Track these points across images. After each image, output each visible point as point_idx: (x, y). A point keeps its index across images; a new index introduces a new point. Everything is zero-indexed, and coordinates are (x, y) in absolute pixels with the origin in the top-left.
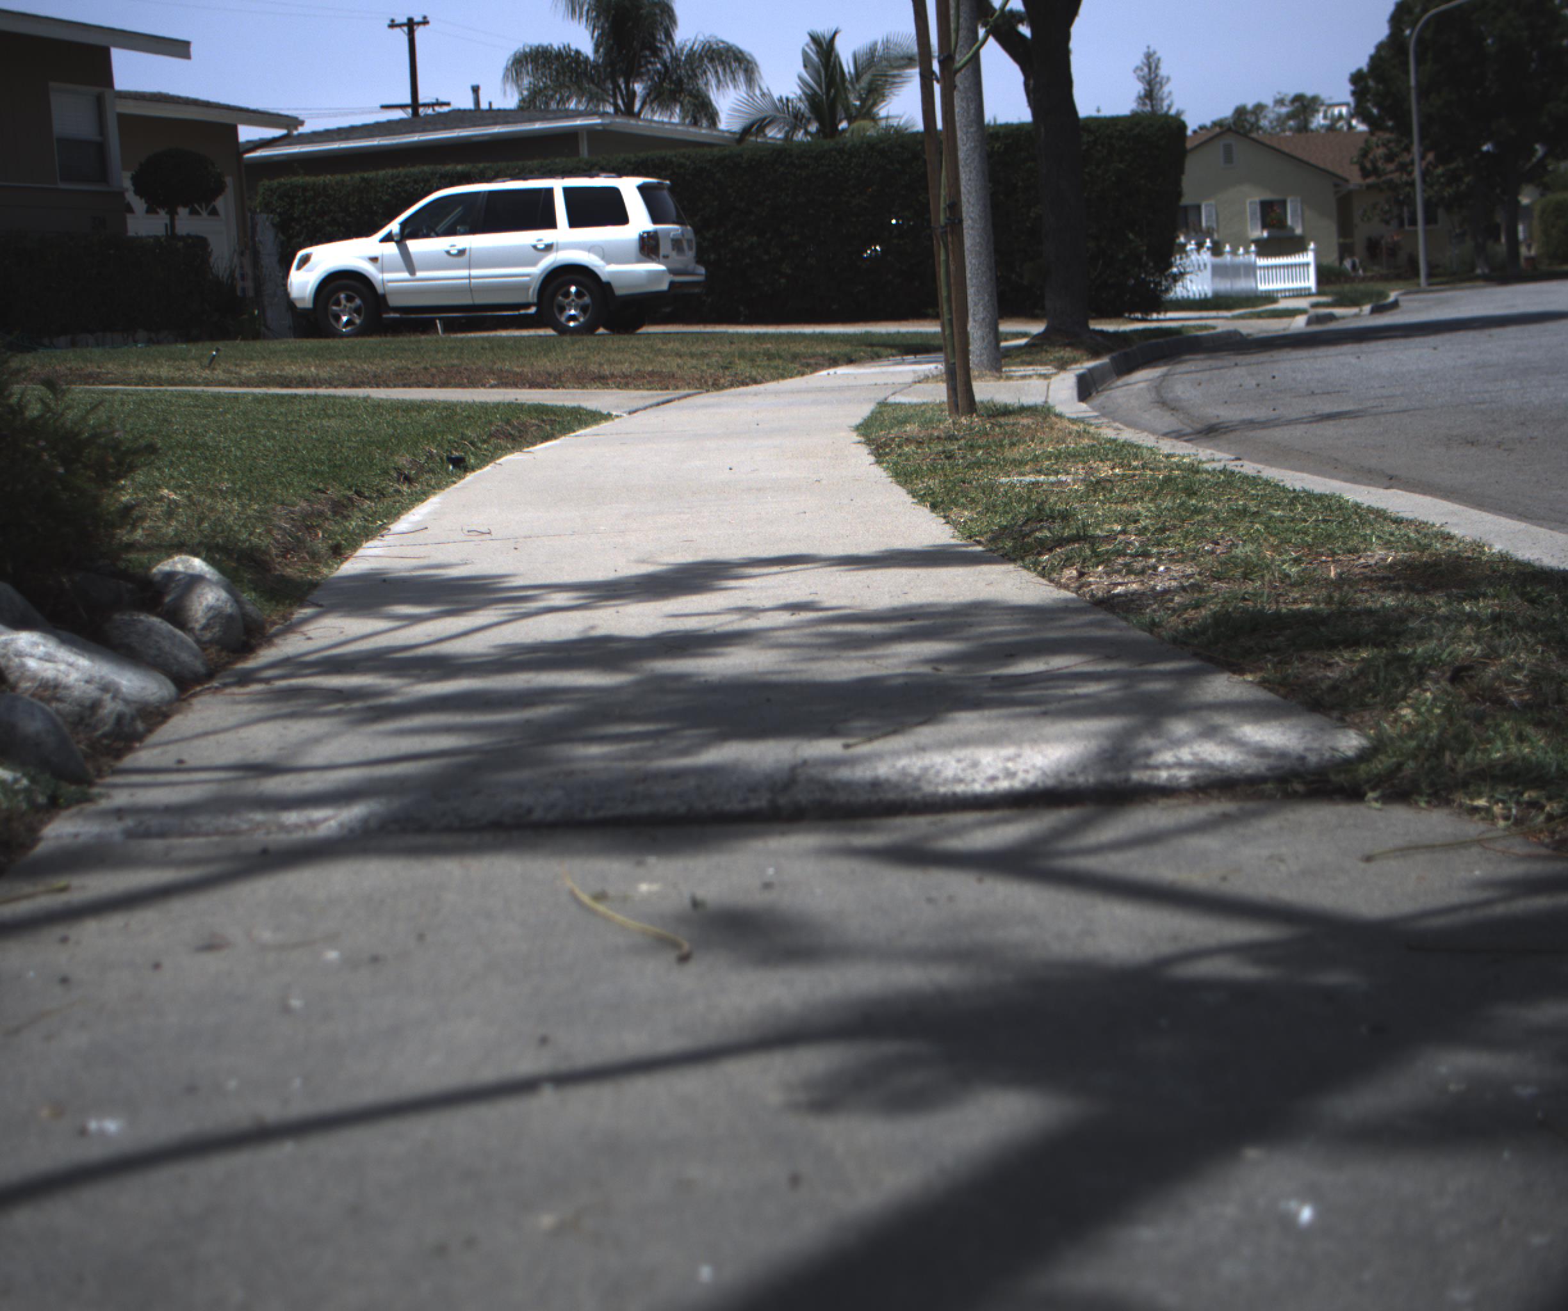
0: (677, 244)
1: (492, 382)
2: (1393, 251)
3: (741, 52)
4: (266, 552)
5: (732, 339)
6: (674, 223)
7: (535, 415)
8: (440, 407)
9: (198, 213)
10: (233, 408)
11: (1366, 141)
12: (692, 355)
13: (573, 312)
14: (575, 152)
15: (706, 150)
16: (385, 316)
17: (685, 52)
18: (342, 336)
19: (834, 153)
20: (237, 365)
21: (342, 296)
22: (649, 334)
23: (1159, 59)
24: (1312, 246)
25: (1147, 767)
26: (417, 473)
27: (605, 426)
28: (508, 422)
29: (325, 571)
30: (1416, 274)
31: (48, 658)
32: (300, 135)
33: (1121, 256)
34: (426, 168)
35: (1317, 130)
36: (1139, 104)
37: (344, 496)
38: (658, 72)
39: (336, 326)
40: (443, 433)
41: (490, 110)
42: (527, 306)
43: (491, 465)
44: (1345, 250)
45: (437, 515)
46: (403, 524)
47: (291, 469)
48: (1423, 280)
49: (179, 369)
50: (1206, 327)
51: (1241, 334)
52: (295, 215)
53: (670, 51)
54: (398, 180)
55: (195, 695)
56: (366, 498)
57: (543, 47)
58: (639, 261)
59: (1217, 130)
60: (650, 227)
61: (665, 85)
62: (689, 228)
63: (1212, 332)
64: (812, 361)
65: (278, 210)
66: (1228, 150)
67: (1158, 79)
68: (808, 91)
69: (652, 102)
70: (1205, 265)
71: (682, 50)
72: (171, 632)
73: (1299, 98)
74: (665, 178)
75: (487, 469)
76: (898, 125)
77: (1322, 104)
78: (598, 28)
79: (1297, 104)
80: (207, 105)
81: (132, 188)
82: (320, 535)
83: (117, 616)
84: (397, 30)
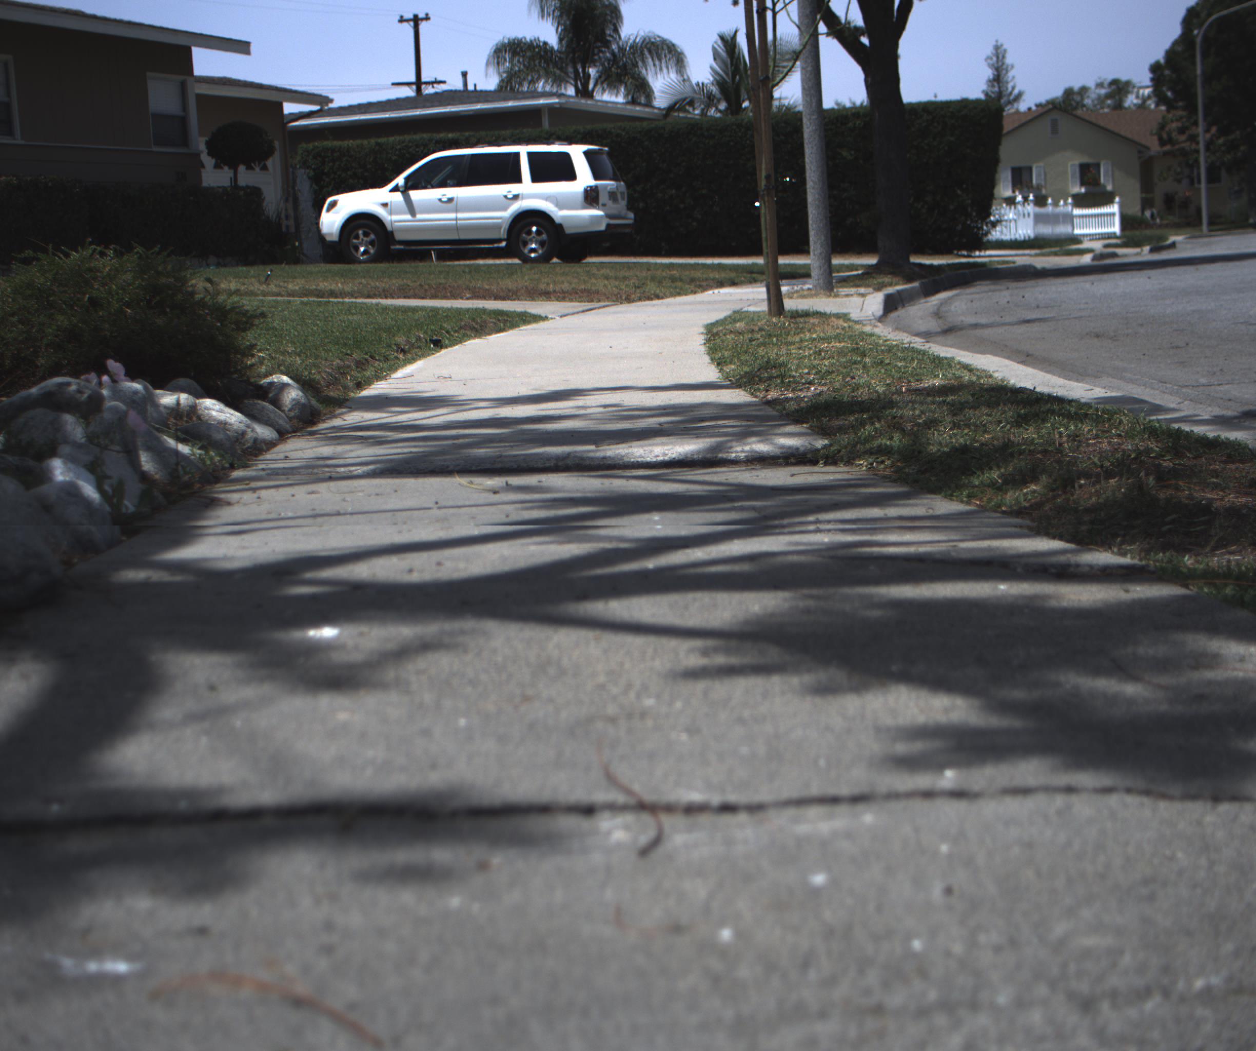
0: (613, 195)
1: (468, 295)
2: (1185, 204)
3: (674, 45)
4: (318, 383)
5: (648, 266)
6: (610, 179)
7: (493, 316)
8: (428, 310)
9: (252, 169)
10: (288, 308)
11: (1164, 118)
12: (616, 278)
13: (533, 246)
14: (539, 124)
15: (638, 124)
16: (393, 247)
17: (629, 45)
18: (360, 262)
19: (734, 127)
20: (285, 282)
21: (361, 232)
22: (589, 263)
23: (1005, 51)
24: (1117, 199)
25: (728, 452)
26: (409, 348)
27: (542, 325)
28: (473, 320)
29: (352, 395)
30: (1200, 223)
31: (221, 411)
32: (330, 109)
33: (952, 207)
34: (426, 136)
35: (1129, 107)
36: (989, 86)
37: (363, 358)
38: (609, 60)
39: (355, 254)
40: (428, 325)
41: (475, 91)
42: (500, 241)
43: (459, 345)
44: (1146, 203)
45: (420, 370)
46: (400, 373)
47: (330, 342)
48: (1204, 227)
49: (244, 284)
50: (1007, 262)
51: (1035, 268)
52: (326, 171)
53: (618, 43)
54: (404, 144)
55: (288, 438)
56: (376, 360)
57: (518, 40)
58: (584, 208)
59: (1050, 106)
60: (592, 182)
61: (613, 69)
62: (622, 183)
63: (1012, 265)
64: (704, 284)
65: (313, 167)
66: (1054, 124)
67: (1004, 66)
68: (718, 78)
69: (602, 83)
70: (1029, 215)
71: (627, 43)
72: (274, 410)
73: (1115, 82)
74: (605, 146)
75: (456, 347)
76: (789, 104)
77: (1134, 87)
78: (562, 24)
79: (1114, 87)
80: (260, 87)
81: (206, 151)
82: (349, 378)
83: (246, 401)
84: (405, 24)
